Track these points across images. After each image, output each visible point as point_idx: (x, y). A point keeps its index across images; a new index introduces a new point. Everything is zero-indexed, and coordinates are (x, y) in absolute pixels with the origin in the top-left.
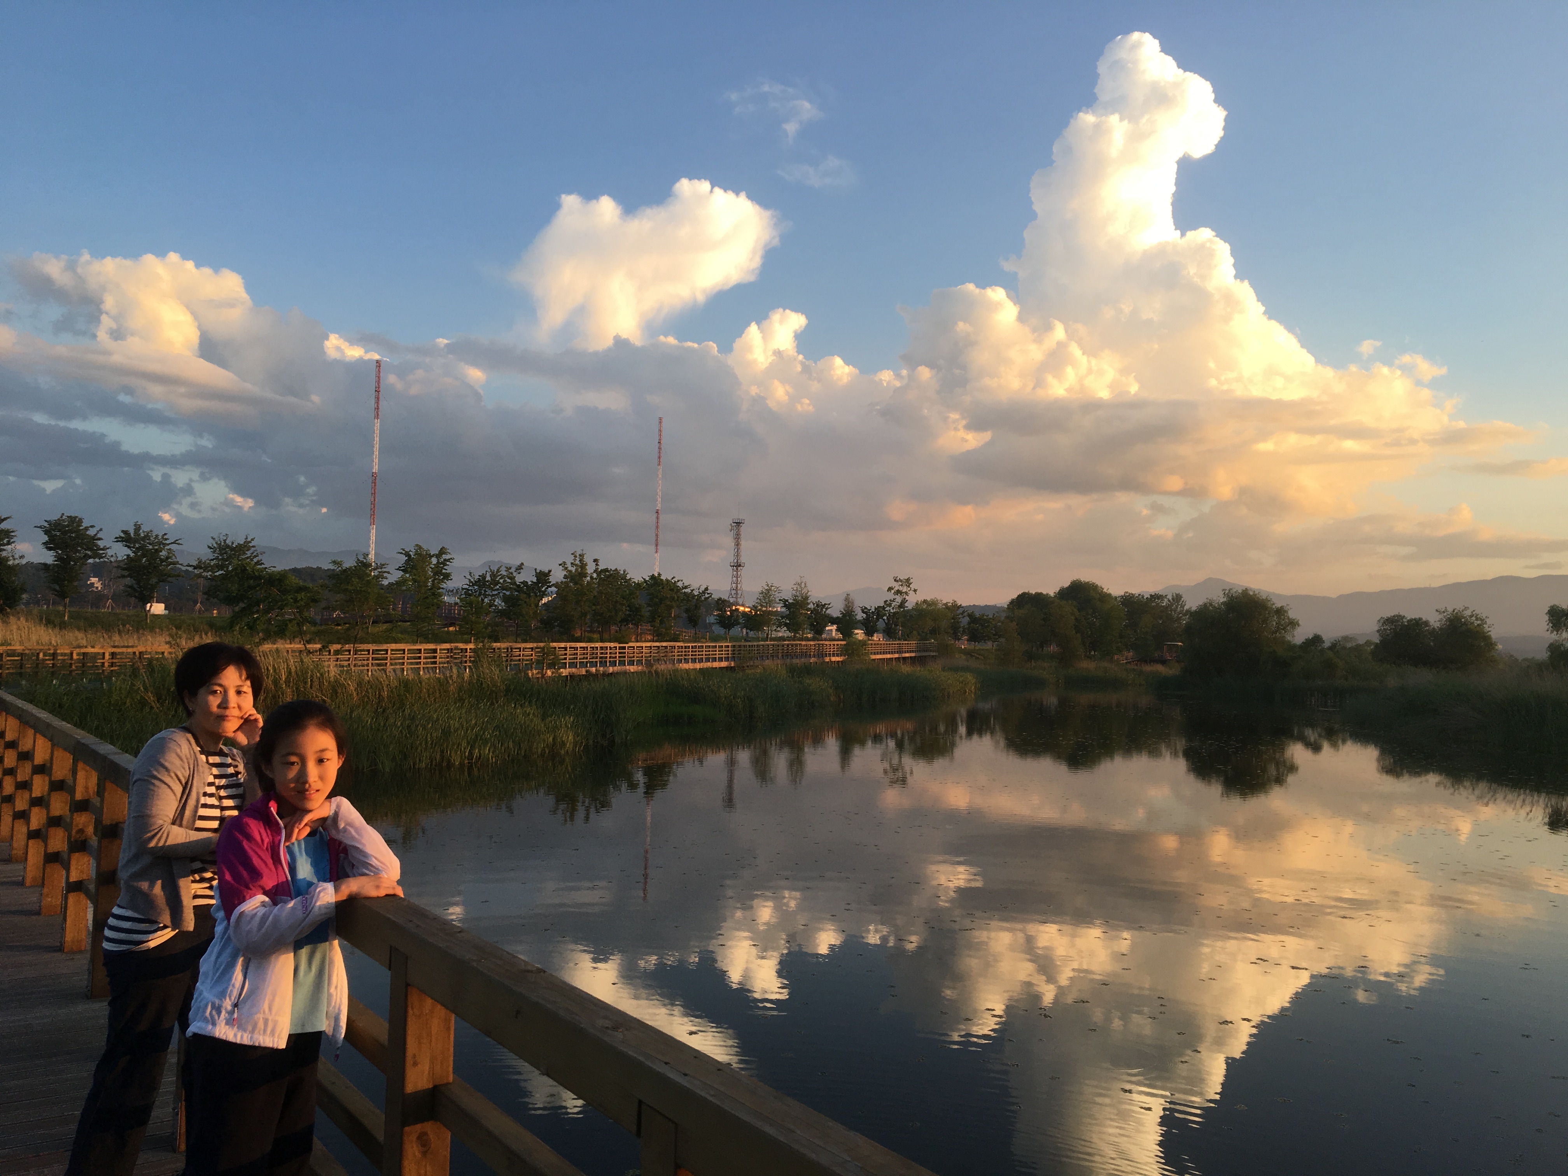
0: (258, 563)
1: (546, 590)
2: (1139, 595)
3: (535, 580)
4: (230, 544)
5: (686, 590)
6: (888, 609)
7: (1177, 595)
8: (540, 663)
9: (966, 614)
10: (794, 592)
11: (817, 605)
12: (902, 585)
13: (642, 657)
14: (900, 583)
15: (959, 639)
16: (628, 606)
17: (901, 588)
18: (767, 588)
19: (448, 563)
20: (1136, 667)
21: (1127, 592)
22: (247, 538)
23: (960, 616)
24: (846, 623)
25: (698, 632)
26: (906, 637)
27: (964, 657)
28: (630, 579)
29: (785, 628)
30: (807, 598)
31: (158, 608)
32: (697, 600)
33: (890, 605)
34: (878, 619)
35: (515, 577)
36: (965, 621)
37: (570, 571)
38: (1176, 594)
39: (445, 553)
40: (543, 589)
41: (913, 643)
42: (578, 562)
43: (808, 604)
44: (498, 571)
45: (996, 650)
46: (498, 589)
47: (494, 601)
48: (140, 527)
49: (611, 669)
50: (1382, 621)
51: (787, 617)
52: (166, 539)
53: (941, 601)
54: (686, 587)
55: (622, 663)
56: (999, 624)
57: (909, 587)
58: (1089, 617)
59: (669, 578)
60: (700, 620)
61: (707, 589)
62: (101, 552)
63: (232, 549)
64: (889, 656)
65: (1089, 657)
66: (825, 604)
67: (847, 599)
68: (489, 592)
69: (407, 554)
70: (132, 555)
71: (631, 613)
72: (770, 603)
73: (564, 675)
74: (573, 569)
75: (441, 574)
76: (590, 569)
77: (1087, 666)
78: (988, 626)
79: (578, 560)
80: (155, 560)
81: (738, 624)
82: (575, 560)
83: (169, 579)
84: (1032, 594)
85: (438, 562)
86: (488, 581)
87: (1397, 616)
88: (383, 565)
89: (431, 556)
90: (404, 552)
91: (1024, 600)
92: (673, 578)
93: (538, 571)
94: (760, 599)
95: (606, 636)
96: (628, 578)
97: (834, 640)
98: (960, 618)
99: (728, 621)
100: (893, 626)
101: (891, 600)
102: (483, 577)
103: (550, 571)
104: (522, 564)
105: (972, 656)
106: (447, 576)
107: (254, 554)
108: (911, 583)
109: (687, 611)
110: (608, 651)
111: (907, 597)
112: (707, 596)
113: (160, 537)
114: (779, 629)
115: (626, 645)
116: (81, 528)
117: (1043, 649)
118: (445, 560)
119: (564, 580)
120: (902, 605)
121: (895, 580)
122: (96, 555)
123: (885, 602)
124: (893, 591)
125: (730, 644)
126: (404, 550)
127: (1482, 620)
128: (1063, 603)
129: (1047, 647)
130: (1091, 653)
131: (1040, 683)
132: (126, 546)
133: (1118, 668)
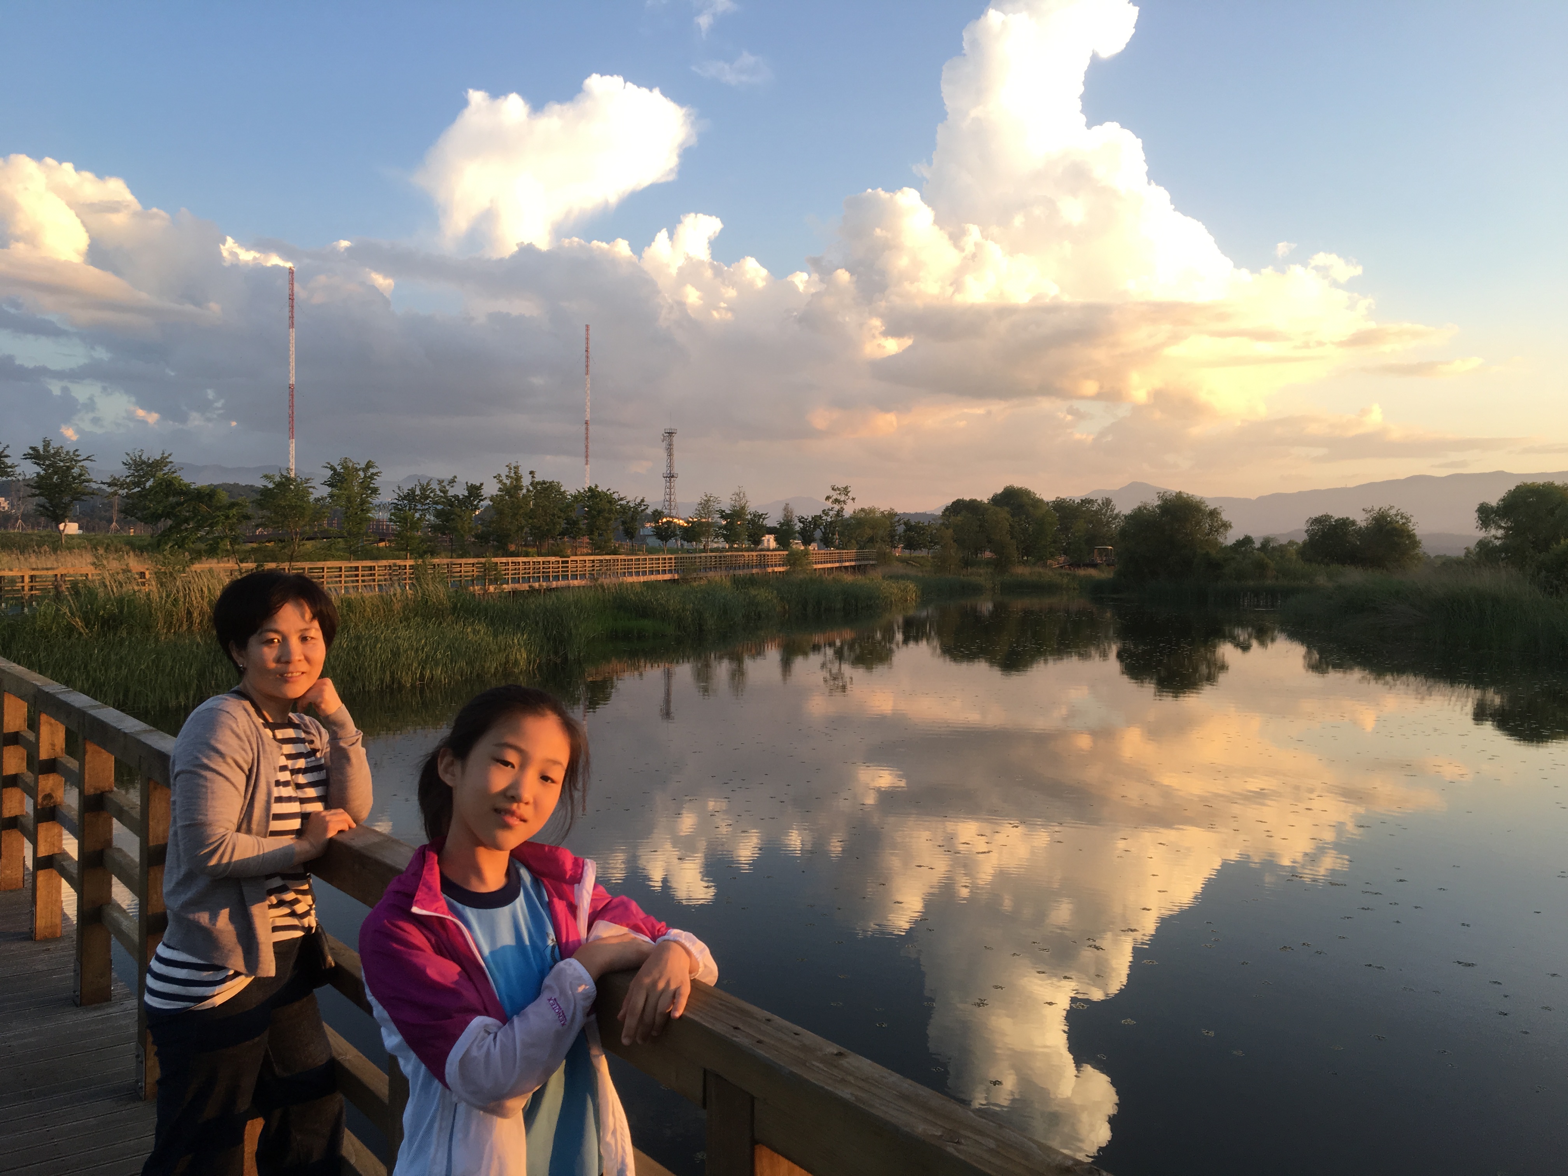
0: (176, 479)
1: (477, 505)
2: (1071, 499)
3: (466, 494)
4: (146, 460)
5: (622, 502)
6: (825, 518)
7: (1107, 499)
8: (481, 579)
9: (902, 522)
10: (733, 502)
11: (754, 515)
12: (840, 494)
13: (585, 571)
14: (838, 492)
15: (895, 547)
16: (566, 519)
17: (839, 497)
18: (706, 498)
19: (375, 477)
20: (1069, 572)
21: (1059, 498)
22: (163, 454)
23: (896, 524)
24: (783, 534)
25: (634, 545)
26: (844, 546)
27: (901, 565)
28: (565, 491)
29: (722, 539)
30: (743, 508)
31: (72, 528)
32: (633, 511)
33: (827, 515)
34: (815, 529)
35: (448, 491)
36: (901, 529)
37: (505, 484)
39: (372, 467)
40: (475, 503)
41: (853, 552)
42: (512, 475)
43: (746, 514)
44: (428, 484)
45: (932, 558)
46: (428, 504)
47: (425, 516)
48: (48, 443)
49: (554, 584)
50: (1310, 521)
51: (725, 527)
52: (78, 456)
53: (879, 509)
54: (622, 499)
55: (565, 578)
56: (935, 531)
57: (847, 495)
58: (1023, 522)
59: (605, 491)
60: (636, 532)
61: (643, 501)
62: (9, 470)
63: (149, 465)
64: (829, 565)
65: (1025, 563)
66: (762, 514)
67: (786, 509)
68: (419, 506)
69: (333, 468)
70: (42, 473)
71: (569, 526)
72: (709, 514)
73: (506, 591)
74: (508, 482)
75: (369, 489)
76: (526, 481)
77: (1022, 571)
78: (923, 534)
79: (513, 472)
80: (67, 477)
81: (675, 535)
82: (509, 472)
83: (83, 498)
84: (966, 501)
85: (365, 476)
86: (417, 496)
87: (1322, 517)
88: (308, 480)
89: (357, 470)
90: (329, 466)
91: (958, 507)
92: (608, 490)
93: (469, 485)
94: (699, 510)
95: (543, 550)
96: (562, 490)
97: (772, 550)
98: (896, 526)
99: (665, 533)
100: (830, 535)
101: (829, 509)
102: (413, 491)
103: (482, 484)
104: (455, 477)
105: (908, 563)
106: (375, 491)
107: (173, 470)
108: (849, 492)
109: (624, 523)
110: (551, 565)
111: (845, 507)
112: (643, 507)
113: (71, 454)
114: (716, 540)
115: (569, 559)
117: (978, 556)
118: (372, 474)
119: (499, 493)
120: (839, 513)
121: (833, 489)
122: (4, 474)
123: (824, 511)
124: (831, 500)
125: (667, 557)
126: (329, 464)
127: (1407, 519)
128: (998, 509)
129: (981, 553)
130: (1025, 558)
131: (976, 590)
132: (35, 463)
133: (1050, 573)
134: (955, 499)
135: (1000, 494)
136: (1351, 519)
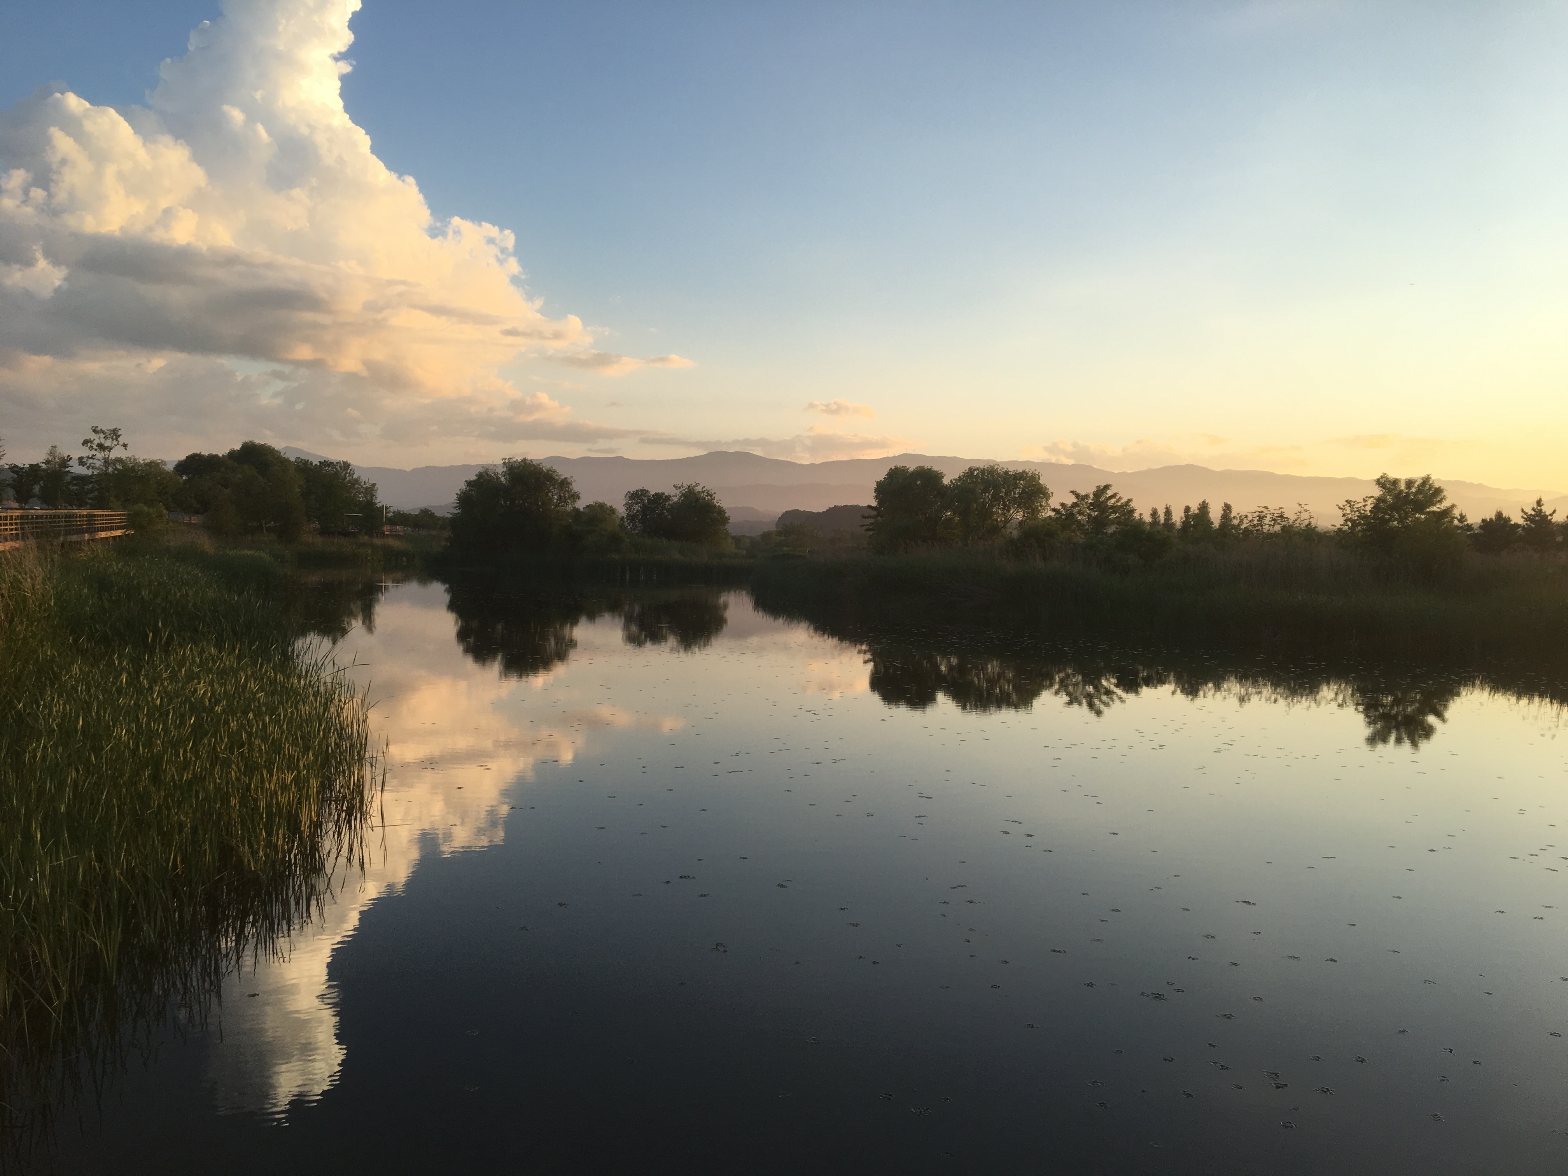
12: (104, 438)
17: (103, 442)
33: (84, 463)
50: (629, 495)
87: (641, 490)
108: (119, 436)
111: (112, 454)
120: (104, 464)
124: (91, 445)
127: (711, 496)
136: (666, 494)
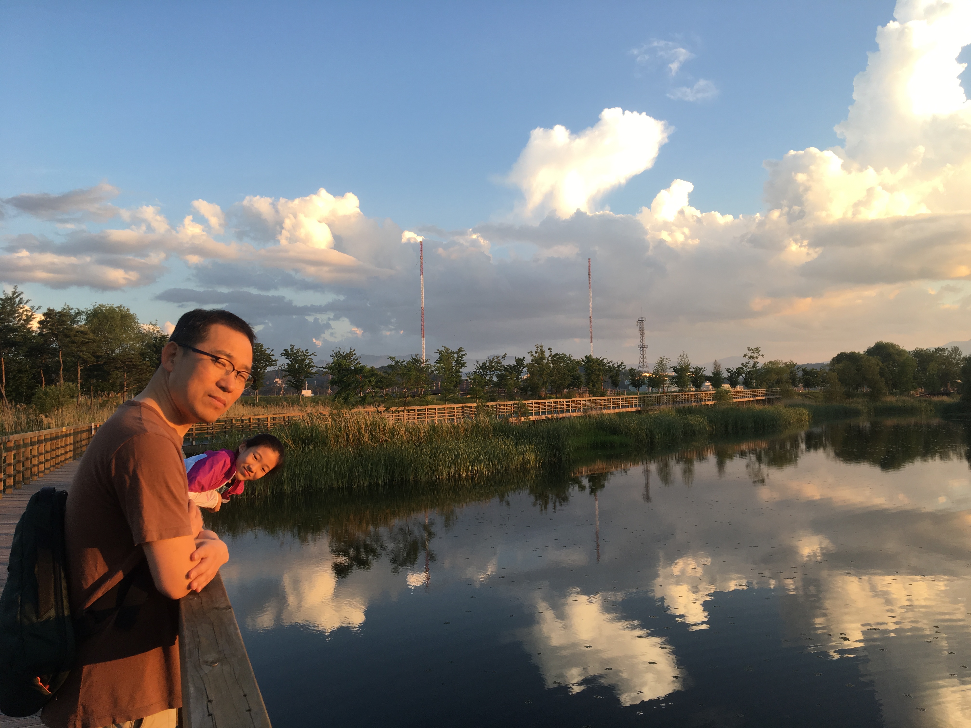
0: (358, 363)
2: (927, 349)
3: (515, 364)
4: (342, 353)
5: (609, 365)
6: (745, 369)
7: (956, 348)
8: (516, 413)
9: (800, 369)
10: (679, 361)
11: (696, 369)
13: (580, 407)
15: (796, 386)
16: (572, 376)
18: (661, 359)
19: (464, 357)
20: (927, 399)
21: (917, 348)
22: (351, 349)
23: (796, 371)
24: (716, 380)
25: (618, 391)
26: (759, 386)
27: (800, 398)
28: (574, 359)
29: (676, 385)
30: (689, 365)
31: (307, 393)
32: (617, 370)
34: (738, 376)
35: (502, 362)
36: (800, 374)
37: (535, 357)
38: (954, 347)
39: (461, 351)
40: (521, 369)
41: (763, 390)
42: (539, 351)
43: (690, 368)
44: (493, 359)
45: (823, 392)
46: (494, 371)
47: (492, 378)
48: (293, 347)
49: (561, 416)
51: (676, 378)
52: (308, 353)
53: (782, 361)
54: (609, 363)
55: (568, 411)
56: (825, 375)
58: (891, 366)
59: (598, 358)
60: (619, 383)
61: (622, 363)
62: (274, 362)
63: (344, 356)
64: (746, 399)
65: (892, 394)
66: (702, 368)
67: (716, 364)
68: (489, 372)
69: (440, 353)
70: (290, 363)
71: (574, 380)
72: (663, 369)
73: (532, 420)
74: (537, 355)
75: (460, 363)
76: (547, 354)
77: (890, 399)
78: (816, 377)
79: (539, 349)
80: (303, 365)
81: (644, 384)
82: (537, 349)
83: (310, 376)
84: (847, 353)
85: (458, 357)
86: (488, 366)
88: (427, 360)
89: (454, 353)
90: (438, 352)
91: (841, 358)
92: (600, 358)
93: (517, 358)
94: (657, 367)
95: (558, 396)
96: (572, 359)
97: (709, 391)
98: (796, 372)
99: (638, 383)
100: (750, 380)
101: (746, 363)
103: (524, 358)
104: (506, 354)
105: (806, 396)
106: (464, 365)
107: (356, 358)
108: (760, 351)
109: (611, 377)
110: (559, 404)
111: (757, 360)
112: (623, 367)
113: (304, 352)
114: (671, 386)
115: (570, 400)
116: (262, 349)
117: (858, 390)
118: (462, 355)
119: (532, 362)
122: (271, 365)
123: (742, 364)
125: (637, 396)
126: (438, 350)
128: (871, 357)
129: (860, 388)
130: (894, 391)
131: (856, 413)
132: (287, 358)
133: (912, 400)
134: (839, 352)
135: (873, 348)
